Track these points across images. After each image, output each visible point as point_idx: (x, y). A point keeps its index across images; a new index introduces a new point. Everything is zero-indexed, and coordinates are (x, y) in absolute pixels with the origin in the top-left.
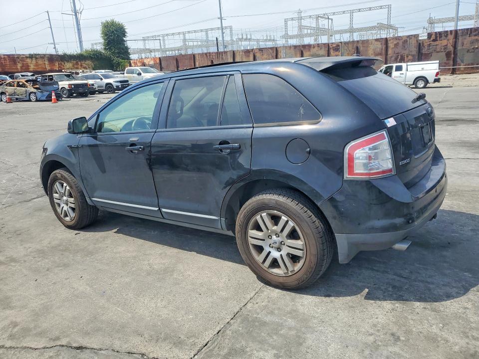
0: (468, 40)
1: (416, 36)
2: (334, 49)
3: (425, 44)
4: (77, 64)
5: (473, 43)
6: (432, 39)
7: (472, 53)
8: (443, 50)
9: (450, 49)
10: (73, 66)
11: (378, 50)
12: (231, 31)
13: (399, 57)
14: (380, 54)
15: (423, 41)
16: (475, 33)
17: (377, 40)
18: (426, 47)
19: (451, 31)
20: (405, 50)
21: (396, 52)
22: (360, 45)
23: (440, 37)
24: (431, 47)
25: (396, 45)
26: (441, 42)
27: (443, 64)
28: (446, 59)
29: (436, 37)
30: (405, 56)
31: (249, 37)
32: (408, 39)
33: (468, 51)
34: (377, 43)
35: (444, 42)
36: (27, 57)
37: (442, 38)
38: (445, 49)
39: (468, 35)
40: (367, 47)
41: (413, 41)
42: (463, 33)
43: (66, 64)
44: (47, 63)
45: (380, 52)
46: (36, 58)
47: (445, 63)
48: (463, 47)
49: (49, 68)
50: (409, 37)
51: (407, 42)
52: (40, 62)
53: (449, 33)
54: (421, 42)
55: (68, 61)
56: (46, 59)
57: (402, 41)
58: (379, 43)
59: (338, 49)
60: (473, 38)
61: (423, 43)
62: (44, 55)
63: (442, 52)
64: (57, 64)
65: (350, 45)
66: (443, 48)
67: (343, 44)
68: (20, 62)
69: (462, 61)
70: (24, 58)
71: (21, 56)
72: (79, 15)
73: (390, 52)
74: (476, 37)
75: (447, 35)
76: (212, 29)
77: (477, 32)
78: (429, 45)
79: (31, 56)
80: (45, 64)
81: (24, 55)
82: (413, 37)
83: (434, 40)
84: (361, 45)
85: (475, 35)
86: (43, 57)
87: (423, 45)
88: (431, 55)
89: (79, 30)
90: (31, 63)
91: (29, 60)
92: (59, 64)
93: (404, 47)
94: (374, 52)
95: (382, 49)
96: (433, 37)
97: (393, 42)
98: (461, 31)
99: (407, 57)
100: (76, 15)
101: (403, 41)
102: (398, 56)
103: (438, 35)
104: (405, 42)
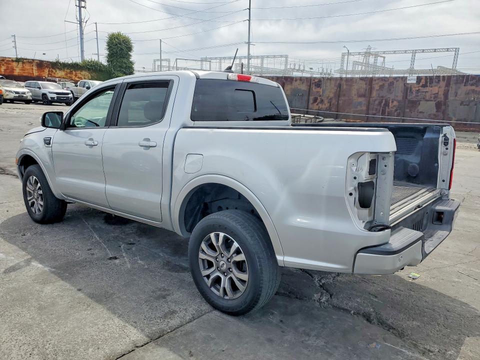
0: (463, 89)
1: (404, 79)
2: (316, 84)
3: (414, 89)
4: (71, 73)
5: (468, 93)
6: (421, 84)
7: (466, 106)
8: (433, 99)
9: (441, 98)
10: (66, 75)
11: (362, 91)
12: (287, 61)
13: (384, 101)
14: (363, 96)
15: (411, 86)
16: (471, 82)
17: (362, 79)
18: (414, 92)
19: (444, 77)
20: (391, 93)
21: (381, 95)
22: (343, 82)
23: (431, 82)
24: (419, 94)
25: (382, 87)
26: (431, 89)
27: (432, 116)
28: (435, 110)
29: (426, 82)
30: (391, 101)
31: (302, 68)
32: (395, 81)
33: (462, 104)
34: (361, 82)
35: (435, 89)
36: (13, 61)
37: (433, 85)
38: (434, 98)
39: (464, 84)
40: (351, 86)
41: (400, 85)
42: (457, 80)
43: (58, 71)
44: (35, 68)
45: (364, 93)
46: (23, 63)
47: (435, 115)
48: (457, 98)
49: (37, 74)
50: (395, 78)
51: (393, 84)
52: (27, 66)
53: (441, 79)
54: (409, 86)
55: (60, 69)
56: (34, 64)
57: (387, 82)
58: (364, 83)
59: (320, 85)
60: (469, 88)
61: (411, 88)
62: (33, 60)
63: (432, 101)
64: (47, 71)
65: (333, 82)
66: (433, 96)
67: (325, 80)
68: (5, 65)
69: (454, 115)
70: (9, 61)
71: (7, 59)
72: (84, 24)
73: (374, 94)
74: (473, 87)
75: (439, 81)
76: (268, 57)
77: (474, 81)
78: (418, 91)
79: (18, 60)
80: (32, 69)
81: (10, 58)
82: (400, 80)
83: (424, 86)
84: (345, 83)
85: (472, 85)
86: (31, 62)
87: (411, 90)
88: (419, 104)
89: (82, 39)
90: (16, 67)
91: (15, 64)
92: (49, 71)
93: (390, 90)
94: (358, 93)
95: (366, 90)
96: (423, 82)
97: (378, 83)
98: (455, 78)
99: (392, 102)
100: (81, 24)
101: (389, 82)
102: (382, 100)
103: (428, 80)
104: (392, 84)
